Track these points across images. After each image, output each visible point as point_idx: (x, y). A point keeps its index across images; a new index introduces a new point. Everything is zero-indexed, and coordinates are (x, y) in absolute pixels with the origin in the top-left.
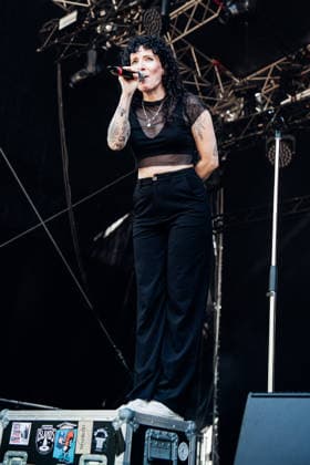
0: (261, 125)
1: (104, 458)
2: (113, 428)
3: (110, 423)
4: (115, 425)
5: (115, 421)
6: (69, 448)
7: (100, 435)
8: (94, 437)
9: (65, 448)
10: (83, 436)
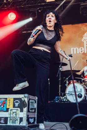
0: (5, 6)
1: (19, 109)
2: (22, 100)
3: (21, 98)
4: (23, 99)
5: (23, 98)
6: (4, 106)
7: (17, 102)
8: (14, 103)
9: (2, 106)
10: (9, 102)
